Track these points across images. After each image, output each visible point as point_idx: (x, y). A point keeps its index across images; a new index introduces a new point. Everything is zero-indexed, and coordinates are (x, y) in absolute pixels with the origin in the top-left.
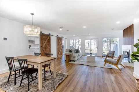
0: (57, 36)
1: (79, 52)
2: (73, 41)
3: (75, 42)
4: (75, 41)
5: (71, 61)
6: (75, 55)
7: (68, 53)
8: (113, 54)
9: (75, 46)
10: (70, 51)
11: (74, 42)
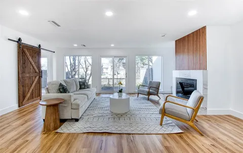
0: (20, 39)
1: (88, 87)
2: (74, 60)
3: (77, 64)
4: (77, 61)
5: (63, 121)
6: (78, 102)
7: (55, 95)
8: (158, 88)
9: (78, 70)
10: (63, 89)
11: (75, 63)
